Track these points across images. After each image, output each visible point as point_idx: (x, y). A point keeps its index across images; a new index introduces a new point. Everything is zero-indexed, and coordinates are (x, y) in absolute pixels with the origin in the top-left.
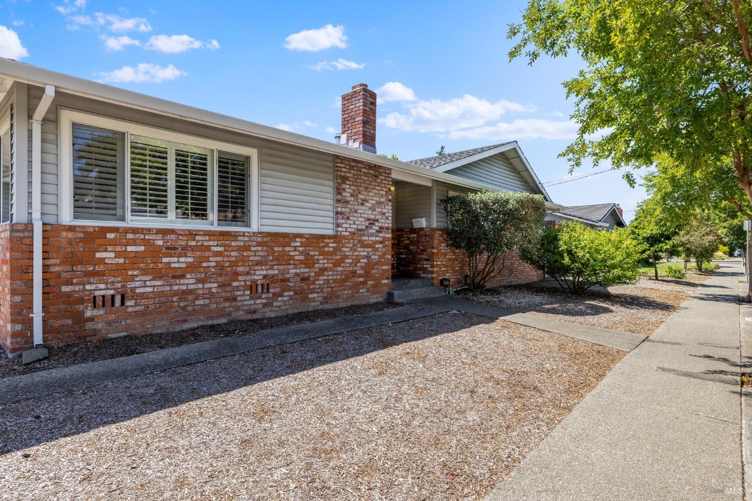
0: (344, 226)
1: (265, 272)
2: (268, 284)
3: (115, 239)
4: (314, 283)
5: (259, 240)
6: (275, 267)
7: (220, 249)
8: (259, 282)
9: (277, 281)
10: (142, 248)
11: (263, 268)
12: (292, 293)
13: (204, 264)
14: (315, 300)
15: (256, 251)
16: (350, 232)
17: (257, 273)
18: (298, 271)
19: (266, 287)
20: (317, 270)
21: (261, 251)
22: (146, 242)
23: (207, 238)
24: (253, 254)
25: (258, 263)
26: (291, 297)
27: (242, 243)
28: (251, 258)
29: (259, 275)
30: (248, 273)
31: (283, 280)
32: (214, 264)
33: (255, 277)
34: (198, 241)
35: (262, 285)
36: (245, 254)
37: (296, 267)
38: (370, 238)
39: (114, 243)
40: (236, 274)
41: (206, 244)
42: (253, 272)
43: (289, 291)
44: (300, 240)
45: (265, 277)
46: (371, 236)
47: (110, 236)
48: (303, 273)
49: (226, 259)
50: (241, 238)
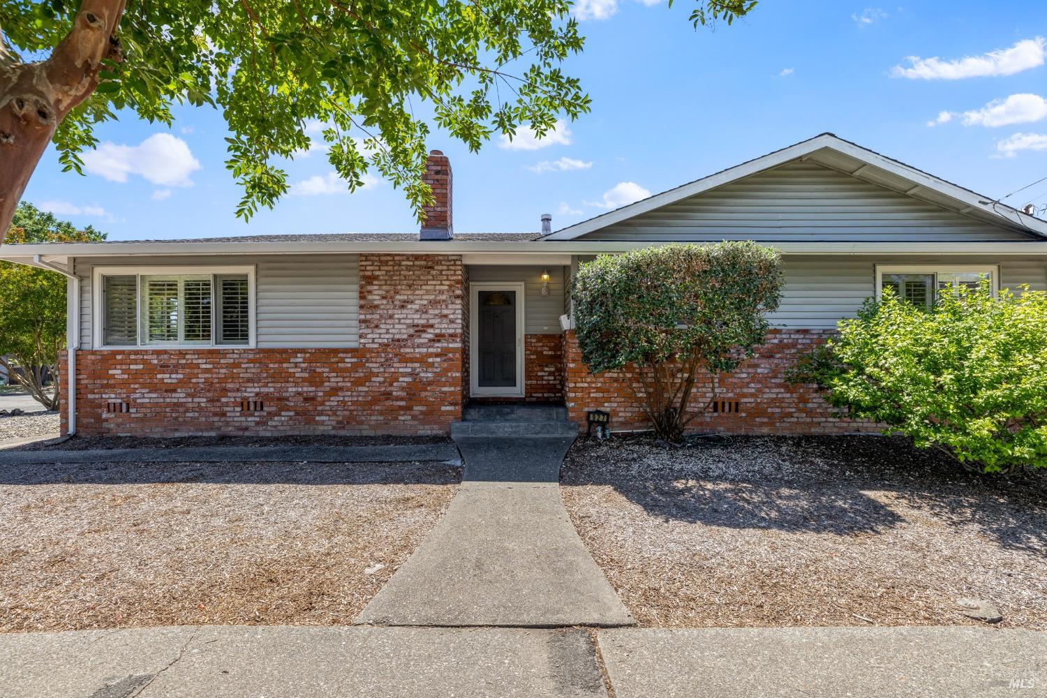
0: (369, 336)
1: (257, 390)
2: (262, 403)
3: (122, 360)
4: (322, 404)
5: (251, 356)
6: (269, 385)
7: (208, 366)
8: (251, 400)
9: (272, 399)
10: (141, 367)
11: (256, 385)
12: (292, 413)
13: (194, 380)
14: (325, 424)
15: (247, 368)
16: (380, 344)
17: (249, 390)
18: (300, 389)
19: (259, 404)
20: (328, 389)
21: (254, 369)
22: (144, 362)
23: (197, 356)
24: (244, 371)
25: (249, 380)
26: (291, 418)
27: (232, 361)
28: (241, 375)
29: (251, 392)
30: (238, 390)
31: (279, 399)
32: (203, 380)
33: (246, 394)
34: (188, 360)
35: (255, 403)
36: (235, 371)
37: (296, 384)
38: (417, 350)
39: (121, 363)
40: (225, 390)
41: (195, 362)
42: (244, 389)
43: (288, 410)
44: (303, 355)
45: (257, 394)
46: (418, 347)
47: (119, 357)
48: (307, 392)
49: (214, 376)
50: (231, 356)
